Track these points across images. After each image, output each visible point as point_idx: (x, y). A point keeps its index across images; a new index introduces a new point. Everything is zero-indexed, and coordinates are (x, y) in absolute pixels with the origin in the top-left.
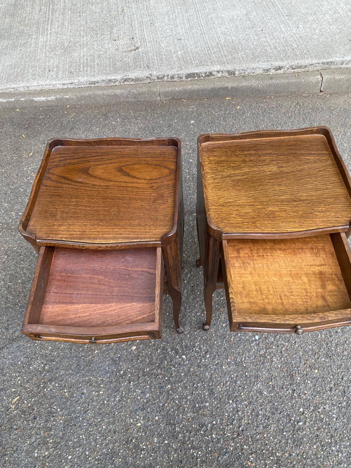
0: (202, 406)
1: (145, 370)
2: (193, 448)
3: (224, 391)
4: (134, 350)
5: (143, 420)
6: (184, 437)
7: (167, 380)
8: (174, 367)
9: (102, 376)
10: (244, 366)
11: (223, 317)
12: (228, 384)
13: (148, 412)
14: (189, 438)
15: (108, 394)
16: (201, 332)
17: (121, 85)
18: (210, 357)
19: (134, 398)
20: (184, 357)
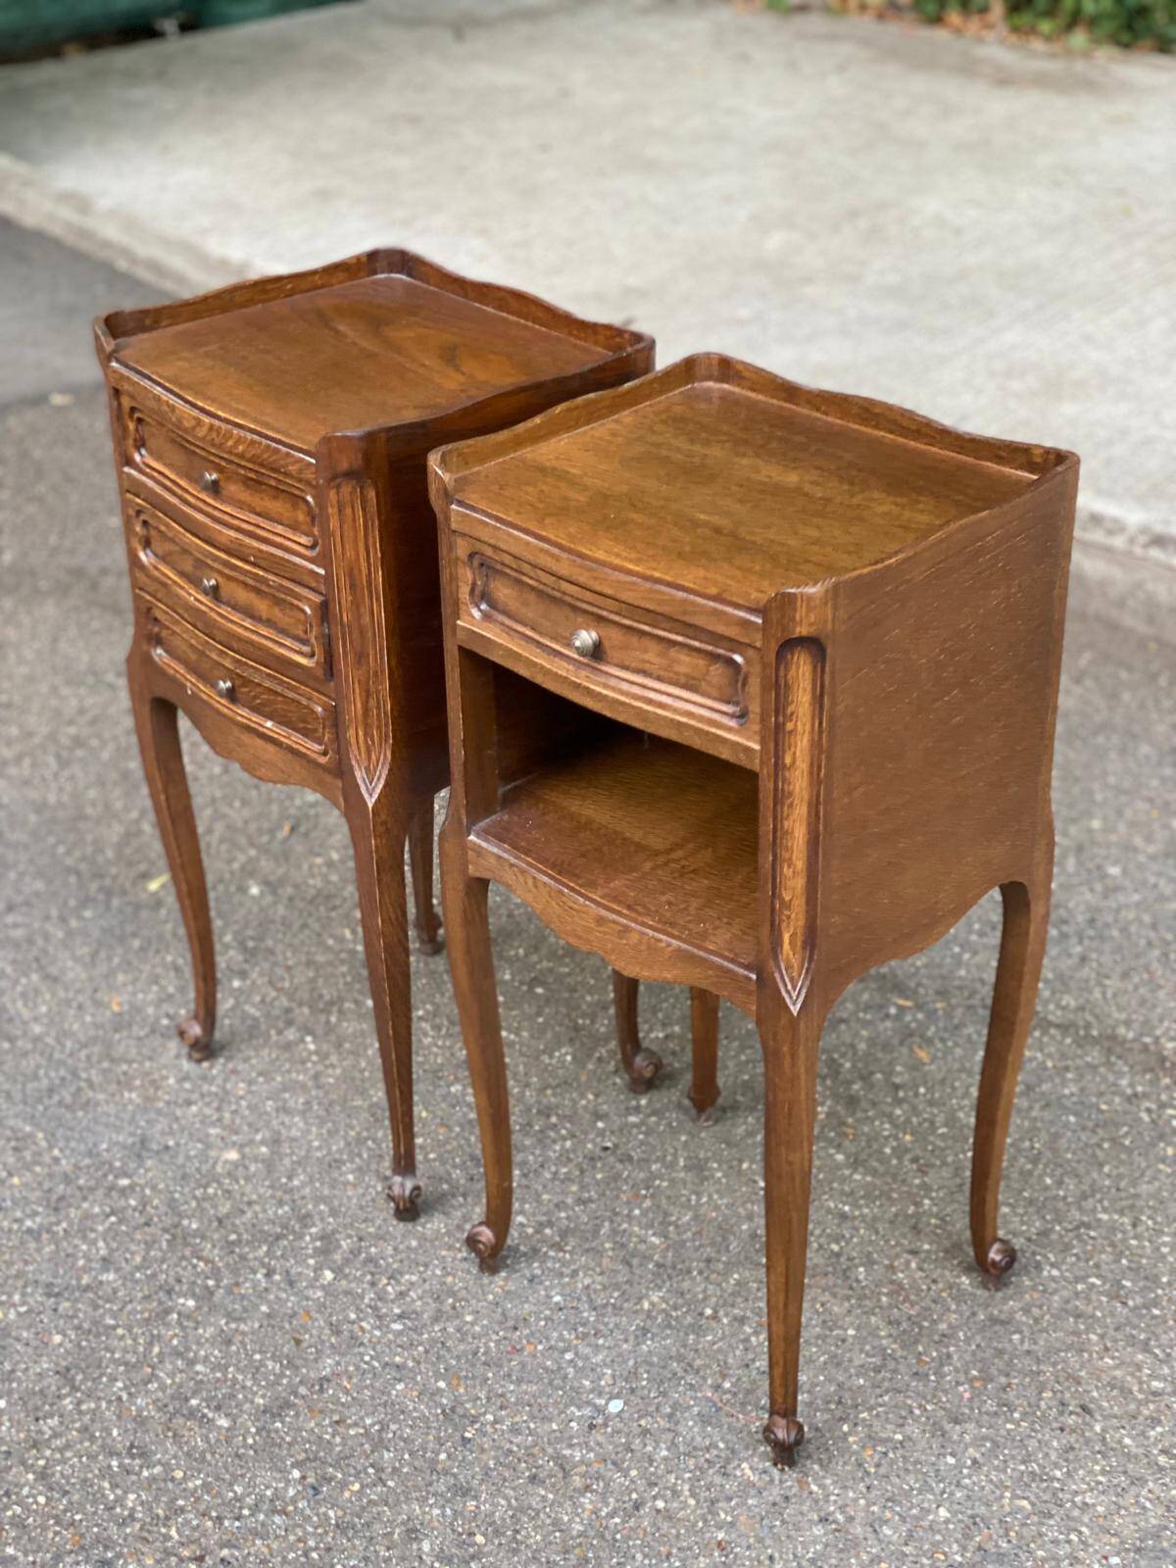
0: (204, 1416)
1: (185, 1222)
2: (43, 1475)
3: (312, 1438)
4: (226, 1162)
5: (19, 1314)
6: (56, 1435)
7: (207, 1287)
8: (268, 1275)
9: (68, 1152)
10: (468, 1435)
11: (587, 1281)
12: (352, 1432)
13: (55, 1310)
14: (68, 1446)
15: (25, 1198)
16: (465, 1265)
17: (1129, 554)
18: (399, 1333)
19: (68, 1256)
20: (329, 1275)
